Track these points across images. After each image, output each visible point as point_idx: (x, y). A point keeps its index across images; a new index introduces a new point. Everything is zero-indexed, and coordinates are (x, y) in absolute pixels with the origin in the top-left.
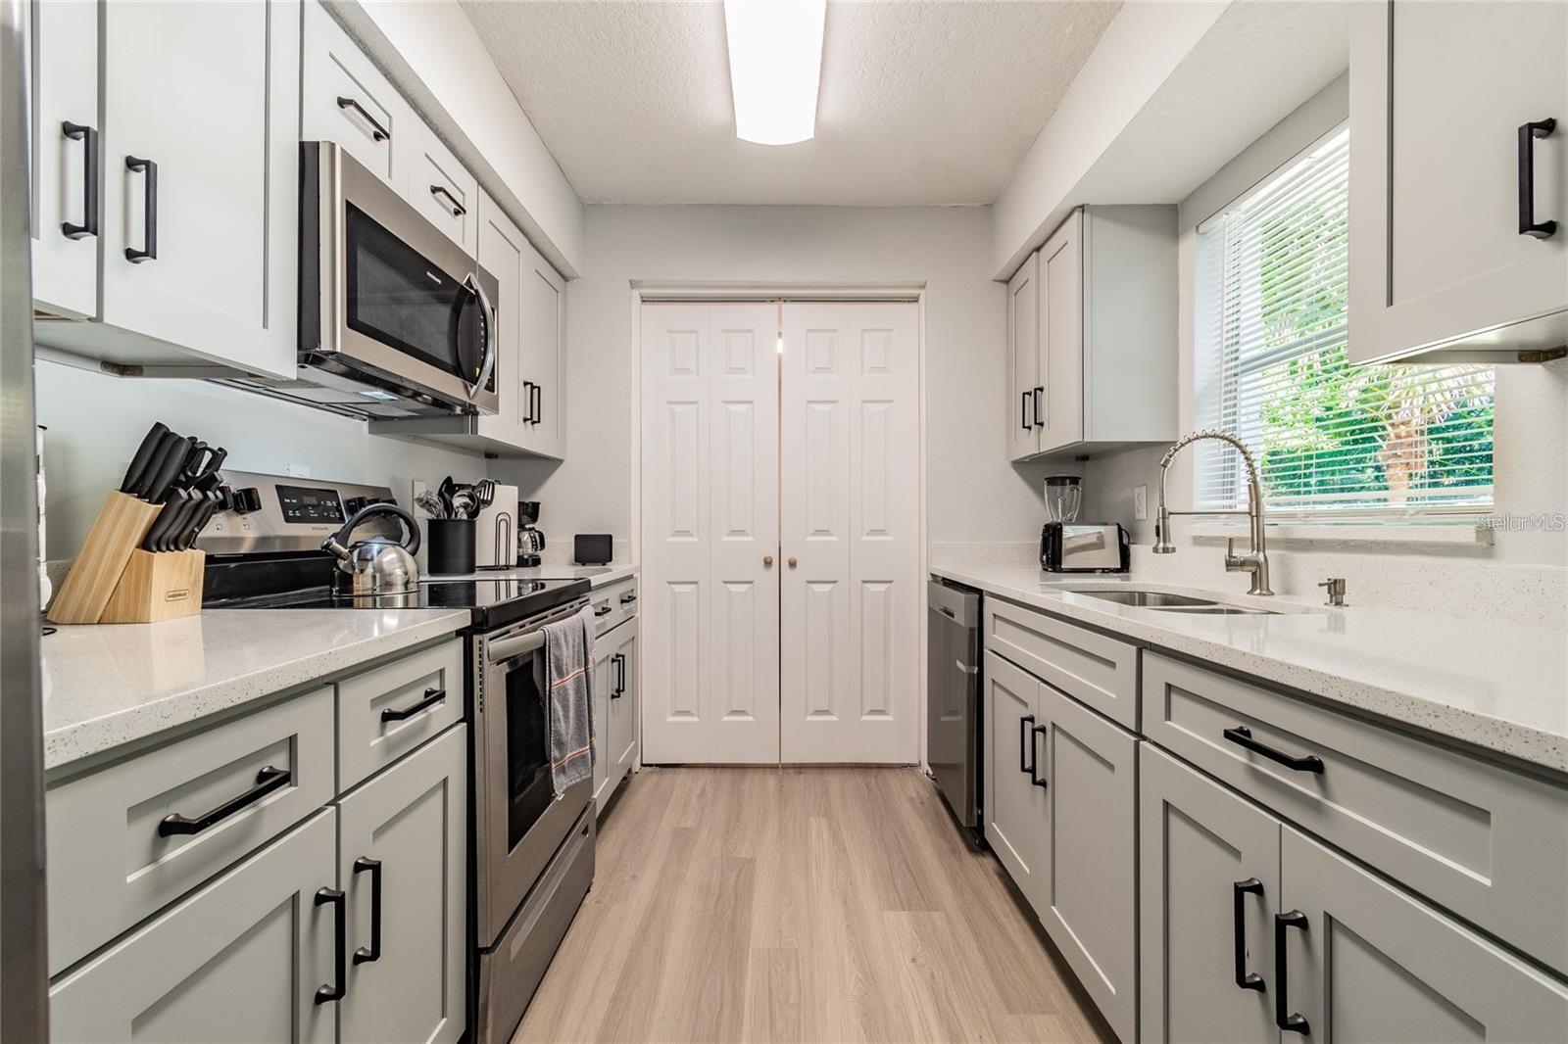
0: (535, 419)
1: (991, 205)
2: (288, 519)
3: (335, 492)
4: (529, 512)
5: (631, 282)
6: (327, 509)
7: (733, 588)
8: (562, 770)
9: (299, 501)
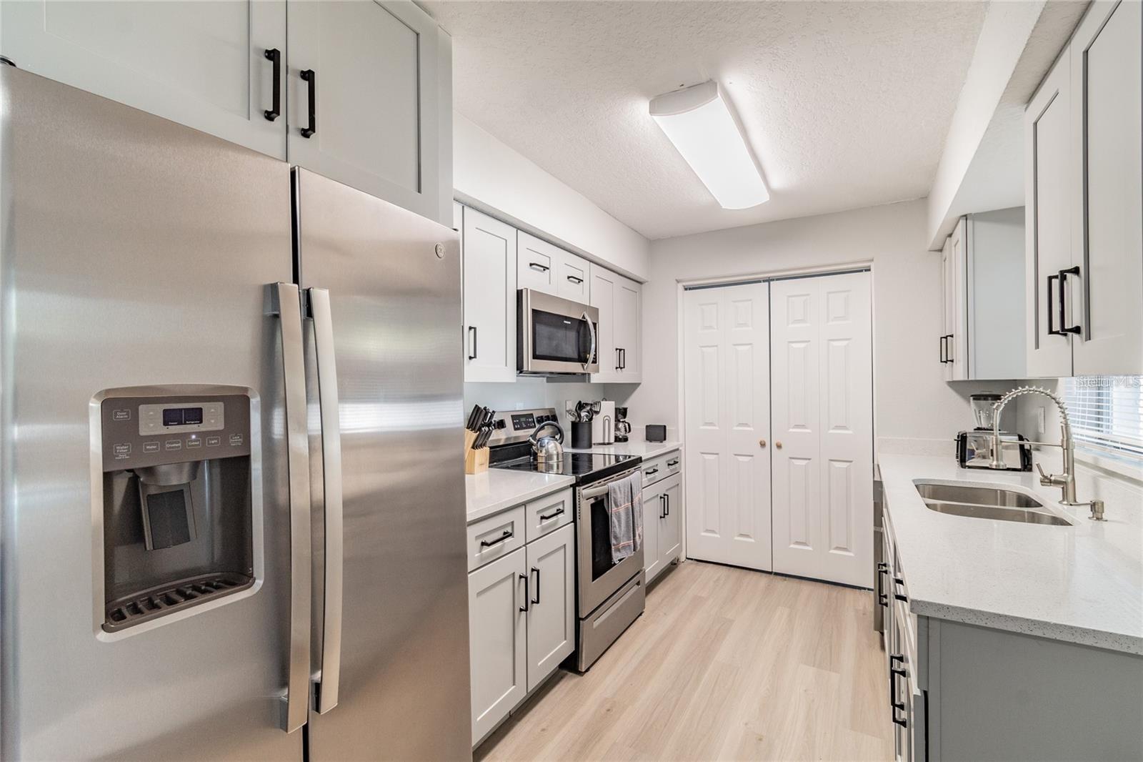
1: (926, 197)
2: (516, 429)
3: (532, 414)
4: (621, 413)
5: (677, 280)
6: (529, 422)
7: (741, 459)
8: (618, 550)
9: (521, 421)
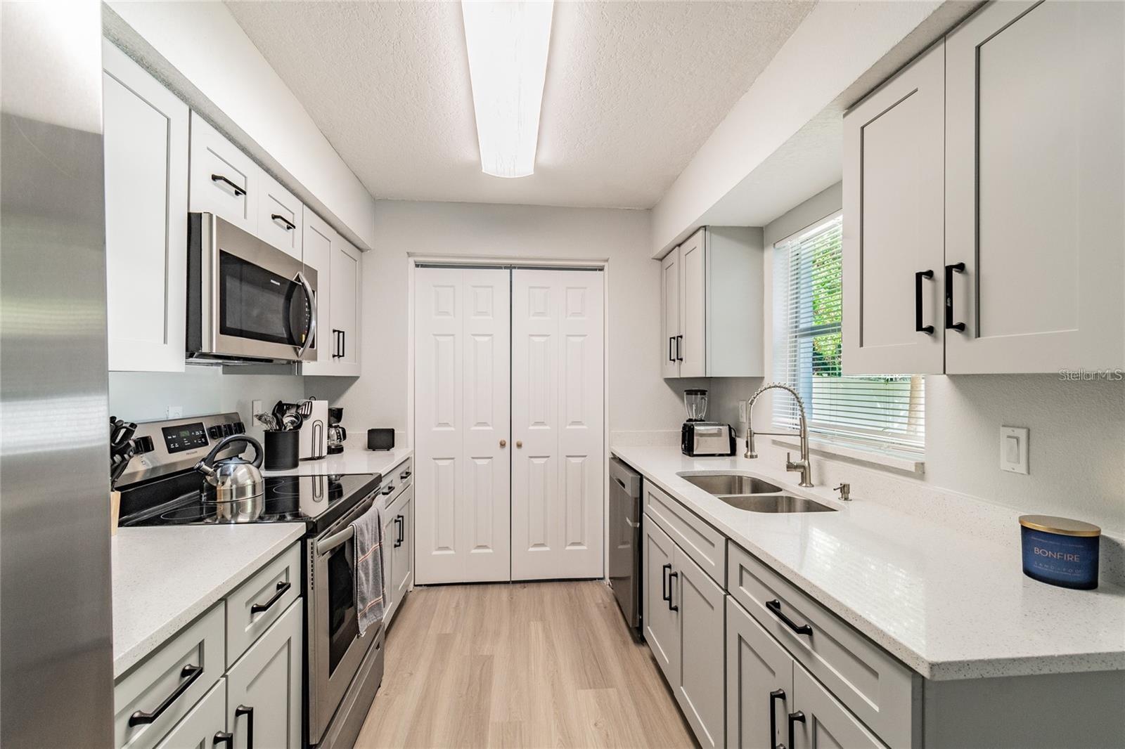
0: (341, 354)
1: (651, 209)
2: (171, 451)
3: (201, 423)
4: (336, 415)
5: (408, 253)
6: (196, 437)
7: (479, 462)
8: (365, 616)
9: (178, 436)
